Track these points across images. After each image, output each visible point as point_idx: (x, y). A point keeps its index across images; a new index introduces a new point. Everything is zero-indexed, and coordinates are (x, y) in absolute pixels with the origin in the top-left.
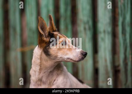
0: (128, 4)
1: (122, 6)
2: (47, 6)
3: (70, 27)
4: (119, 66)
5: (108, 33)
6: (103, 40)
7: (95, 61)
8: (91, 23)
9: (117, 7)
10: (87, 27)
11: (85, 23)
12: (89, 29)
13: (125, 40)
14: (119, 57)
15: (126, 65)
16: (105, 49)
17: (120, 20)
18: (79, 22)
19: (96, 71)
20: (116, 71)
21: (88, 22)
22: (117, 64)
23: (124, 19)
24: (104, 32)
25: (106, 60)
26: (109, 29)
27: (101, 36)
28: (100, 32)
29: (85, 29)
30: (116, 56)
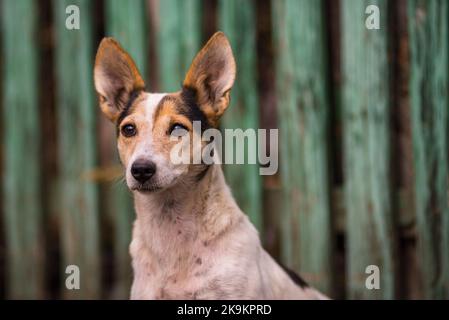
0: (439, 24)
1: (422, 31)
2: (178, 34)
3: (252, 100)
4: (412, 224)
5: (377, 119)
6: (360, 139)
7: (335, 211)
8: (319, 86)
9: (406, 35)
10: (308, 99)
11: (300, 88)
12: (316, 105)
13: (431, 140)
14: (412, 197)
15: (435, 220)
16: (367, 170)
17: (416, 75)
18: (280, 83)
19: (338, 242)
20: (403, 241)
21: (311, 83)
22: (405, 219)
23: (428, 71)
24: (364, 114)
25: (370, 207)
26: (381, 106)
27: (352, 129)
28: (351, 117)
29: (301, 106)
30: (403, 194)
